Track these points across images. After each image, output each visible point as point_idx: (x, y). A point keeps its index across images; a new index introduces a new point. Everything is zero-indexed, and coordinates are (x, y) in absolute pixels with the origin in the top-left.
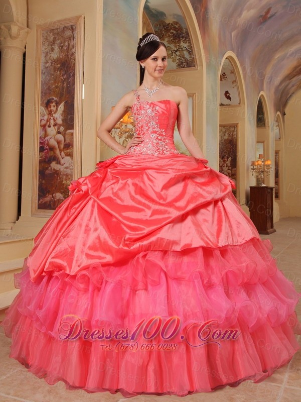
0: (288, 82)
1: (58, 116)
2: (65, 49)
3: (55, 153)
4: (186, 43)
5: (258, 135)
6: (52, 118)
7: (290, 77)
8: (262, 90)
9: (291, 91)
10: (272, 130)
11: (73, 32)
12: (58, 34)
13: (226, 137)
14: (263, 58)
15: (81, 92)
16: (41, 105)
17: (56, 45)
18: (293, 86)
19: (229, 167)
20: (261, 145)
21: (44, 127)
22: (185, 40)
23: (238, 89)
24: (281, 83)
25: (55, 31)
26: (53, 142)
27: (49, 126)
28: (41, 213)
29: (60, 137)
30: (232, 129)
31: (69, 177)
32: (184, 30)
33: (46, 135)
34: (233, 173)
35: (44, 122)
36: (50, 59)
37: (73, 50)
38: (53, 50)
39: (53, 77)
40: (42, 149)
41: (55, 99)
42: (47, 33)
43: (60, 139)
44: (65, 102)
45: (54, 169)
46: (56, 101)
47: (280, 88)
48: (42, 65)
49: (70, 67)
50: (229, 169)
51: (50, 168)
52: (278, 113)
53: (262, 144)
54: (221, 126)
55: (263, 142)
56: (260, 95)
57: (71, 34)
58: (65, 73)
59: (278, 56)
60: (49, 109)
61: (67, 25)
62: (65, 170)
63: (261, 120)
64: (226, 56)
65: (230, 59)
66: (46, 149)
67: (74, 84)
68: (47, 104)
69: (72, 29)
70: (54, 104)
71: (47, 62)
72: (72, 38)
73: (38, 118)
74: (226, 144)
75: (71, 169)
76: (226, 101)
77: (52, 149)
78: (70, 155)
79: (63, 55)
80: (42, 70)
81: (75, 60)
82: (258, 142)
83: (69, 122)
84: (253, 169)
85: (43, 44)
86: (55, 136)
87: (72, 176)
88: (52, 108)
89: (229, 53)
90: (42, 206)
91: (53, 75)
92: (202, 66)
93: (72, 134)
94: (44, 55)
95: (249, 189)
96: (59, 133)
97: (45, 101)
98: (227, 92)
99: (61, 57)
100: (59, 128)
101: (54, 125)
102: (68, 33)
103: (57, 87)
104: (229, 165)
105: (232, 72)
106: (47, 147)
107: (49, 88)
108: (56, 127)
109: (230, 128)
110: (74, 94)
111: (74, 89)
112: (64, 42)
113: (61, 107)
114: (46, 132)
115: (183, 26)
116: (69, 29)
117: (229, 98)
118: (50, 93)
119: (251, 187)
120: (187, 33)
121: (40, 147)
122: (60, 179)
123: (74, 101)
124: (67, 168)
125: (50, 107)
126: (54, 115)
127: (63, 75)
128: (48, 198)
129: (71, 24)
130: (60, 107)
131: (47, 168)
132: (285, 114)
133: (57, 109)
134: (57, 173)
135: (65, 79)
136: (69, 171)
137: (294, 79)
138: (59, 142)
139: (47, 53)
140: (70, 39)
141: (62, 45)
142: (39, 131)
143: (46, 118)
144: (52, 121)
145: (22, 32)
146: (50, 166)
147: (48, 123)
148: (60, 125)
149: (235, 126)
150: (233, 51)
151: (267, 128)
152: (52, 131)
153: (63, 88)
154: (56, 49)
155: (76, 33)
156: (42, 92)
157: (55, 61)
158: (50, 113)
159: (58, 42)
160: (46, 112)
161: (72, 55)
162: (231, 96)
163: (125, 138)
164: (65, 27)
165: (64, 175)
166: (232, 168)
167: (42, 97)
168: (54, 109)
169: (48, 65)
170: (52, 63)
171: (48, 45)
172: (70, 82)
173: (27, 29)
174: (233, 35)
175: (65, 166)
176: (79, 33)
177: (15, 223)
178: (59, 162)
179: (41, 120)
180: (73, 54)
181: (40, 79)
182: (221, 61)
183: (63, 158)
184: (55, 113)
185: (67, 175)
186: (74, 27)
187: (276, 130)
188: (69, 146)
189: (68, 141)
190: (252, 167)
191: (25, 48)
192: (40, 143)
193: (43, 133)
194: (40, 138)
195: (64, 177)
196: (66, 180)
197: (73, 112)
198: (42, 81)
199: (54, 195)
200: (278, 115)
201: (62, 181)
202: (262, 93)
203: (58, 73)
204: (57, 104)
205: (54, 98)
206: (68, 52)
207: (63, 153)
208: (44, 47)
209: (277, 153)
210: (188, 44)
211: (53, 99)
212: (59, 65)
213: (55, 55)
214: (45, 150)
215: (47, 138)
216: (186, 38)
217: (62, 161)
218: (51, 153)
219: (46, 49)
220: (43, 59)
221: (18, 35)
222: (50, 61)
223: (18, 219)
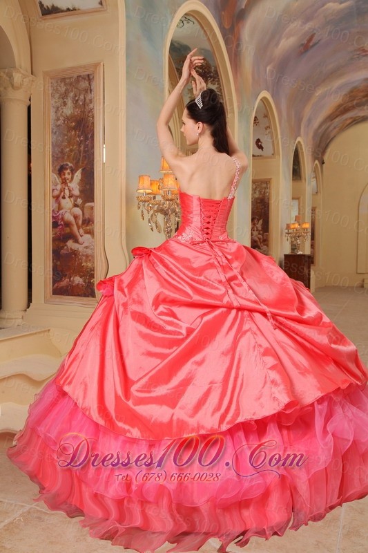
0: (328, 124)
1: (75, 185)
2: (81, 103)
3: (71, 230)
4: (215, 84)
5: (294, 190)
6: (66, 188)
7: (331, 118)
8: (299, 135)
9: (332, 136)
10: (309, 184)
11: (90, 85)
12: (71, 84)
13: (257, 195)
14: (300, 98)
15: (102, 154)
16: (52, 172)
17: (69, 98)
18: (335, 128)
19: (260, 231)
20: (296, 202)
21: (57, 198)
22: (213, 80)
23: (272, 137)
24: (320, 126)
25: (67, 81)
26: (69, 217)
27: (64, 198)
28: (57, 300)
29: (78, 211)
30: (264, 185)
31: (90, 258)
32: (213, 68)
33: (60, 208)
34: (265, 238)
35: (56, 193)
36: (62, 115)
37: (91, 106)
38: (65, 104)
39: (66, 137)
40: (55, 225)
41: (70, 165)
42: (57, 82)
43: (77, 213)
44: (83, 170)
45: (71, 249)
46: (71, 167)
47: (320, 131)
48: (52, 122)
49: (88, 127)
50: (259, 234)
51: (65, 247)
52: (317, 162)
53: (297, 201)
54: (254, 182)
55: (298, 199)
56: (297, 142)
57: (88, 85)
58: (82, 134)
59: (319, 92)
60: (63, 177)
61: (82, 74)
62: (85, 250)
63: (297, 173)
64: (260, 97)
65: (264, 100)
66: (61, 225)
67: (93, 147)
68: (61, 171)
69: (89, 78)
70: (69, 171)
71: (58, 119)
72: (89, 91)
73: (49, 187)
74: (257, 203)
75: (91, 249)
76: (259, 152)
77: (68, 224)
78: (91, 232)
79: (77, 112)
80: (53, 129)
81: (93, 117)
82: (293, 199)
83: (88, 193)
84: (288, 234)
85: (53, 96)
86: (71, 210)
87: (93, 257)
88: (67, 176)
89: (265, 94)
90: (58, 291)
91: (67, 135)
92: (234, 113)
93: (92, 208)
94: (55, 110)
95: (283, 257)
96: (76, 206)
97: (58, 167)
98: (258, 141)
99: (76, 113)
100: (75, 201)
101: (70, 197)
102: (84, 84)
103: (71, 151)
104: (260, 229)
105: (266, 116)
106: (62, 223)
107: (62, 152)
108: (72, 199)
109: (261, 184)
110: (93, 160)
111: (93, 154)
112: (80, 95)
113: (78, 175)
114: (59, 204)
115: (211, 62)
116: (85, 79)
117: (261, 147)
118: (63, 158)
119: (285, 256)
120: (216, 73)
121: (53, 223)
122: (79, 260)
123: (93, 168)
124: (86, 247)
125: (64, 175)
126: (69, 184)
127: (79, 136)
128: (65, 282)
129: (87, 73)
130: (76, 174)
131: (63, 247)
132: (323, 163)
133: (72, 178)
134: (74, 253)
135: (81, 141)
136: (89, 252)
137: (337, 120)
138: (76, 217)
139: (58, 108)
140: (87, 92)
141: (77, 98)
143: (59, 187)
144: (67, 192)
145: (26, 80)
146: (66, 245)
147: (63, 193)
148: (77, 197)
149: (267, 182)
150: (268, 91)
151: (303, 181)
152: (67, 203)
153: (80, 152)
154: (70, 103)
155: (94, 85)
156: (53, 156)
157: (68, 119)
158: (64, 182)
159: (72, 94)
160: (58, 181)
161: (89, 112)
162: (263, 145)
163: (154, 211)
164: (80, 76)
165: (83, 255)
166: (263, 233)
167: (53, 162)
168: (70, 177)
169: (59, 123)
170: (64, 121)
171: (59, 98)
172: (88, 145)
173: (31, 77)
174: (268, 71)
175: (84, 245)
176: (97, 84)
177: (26, 310)
178: (76, 241)
179: (53, 190)
180: (91, 111)
181: (49, 139)
182: (254, 105)
183: (81, 236)
184: (70, 182)
185: (87, 256)
186: (91, 77)
187: (314, 182)
188: (89, 222)
189: (87, 216)
190: (287, 231)
191: (30, 100)
192: (53, 217)
193: (56, 205)
194: (53, 211)
195: (84, 258)
196: (86, 261)
197: (93, 182)
198: (52, 143)
199: (72, 279)
200: (316, 164)
201: (81, 263)
202: (299, 139)
203: (73, 133)
204: (73, 171)
205: (69, 163)
206: (84, 108)
207: (81, 230)
208: (54, 100)
209: (313, 209)
210: (216, 86)
211: (67, 165)
212: (74, 124)
213: (68, 111)
214: (59, 226)
215: (61, 212)
216: (215, 78)
217: (81, 240)
218: (68, 230)
219: (56, 102)
220: (52, 115)
221: (22, 85)
222: (62, 119)
223: (28, 306)
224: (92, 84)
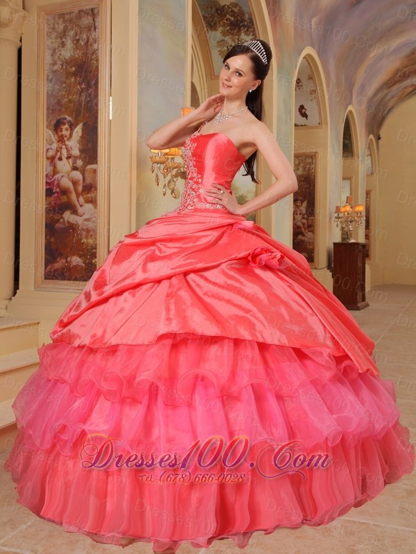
0: (386, 92)
1: (74, 143)
2: (83, 44)
3: (68, 198)
4: (249, 35)
5: (345, 169)
6: (64, 147)
7: (389, 84)
8: (350, 103)
9: (390, 106)
10: (363, 163)
11: (94, 21)
12: (71, 21)
13: (300, 172)
14: (353, 57)
15: (108, 109)
16: (47, 127)
17: (69, 38)
18: (393, 97)
19: (304, 215)
20: (347, 183)
21: (52, 159)
22: (247, 30)
23: (318, 102)
24: (376, 94)
25: (67, 17)
26: (66, 183)
27: (60, 159)
28: (50, 286)
29: (77, 175)
30: (309, 160)
31: (92, 233)
32: (247, 15)
33: (55, 172)
35: (51, 153)
36: (59, 57)
37: (95, 46)
38: (63, 44)
39: (64, 85)
40: (49, 192)
41: (69, 118)
42: (54, 19)
43: (76, 178)
44: (84, 124)
45: (68, 222)
46: (69, 122)
47: (375, 100)
48: (47, 67)
49: (91, 72)
50: (303, 218)
51: (61, 220)
52: (371, 136)
53: (349, 181)
54: (296, 156)
55: (350, 179)
56: (347, 111)
57: (91, 21)
58: (84, 81)
59: (374, 53)
60: (60, 134)
61: (85, 8)
62: (85, 223)
63: (348, 148)
64: (303, 54)
65: (309, 58)
66: (56, 192)
67: (96, 96)
68: (57, 127)
69: (93, 13)
70: (67, 126)
71: (55, 64)
72: (93, 28)
73: (43, 147)
74: (301, 181)
75: (93, 222)
76: (302, 121)
77: (65, 192)
78: (93, 201)
79: (79, 54)
80: (48, 76)
81: (97, 60)
82: (344, 179)
83: (90, 151)
84: (338, 218)
85: (49, 35)
86: (68, 174)
87: (95, 232)
88: (64, 132)
89: (309, 50)
90: (51, 275)
91: (65, 83)
92: (272, 69)
93: (95, 171)
94: (51, 52)
95: (332, 246)
96: (75, 168)
97: (54, 122)
98: (302, 107)
99: (77, 56)
100: (74, 162)
101: (68, 158)
102: (87, 21)
103: (70, 101)
104: (304, 212)
105: (311, 78)
106: (58, 190)
107: (59, 103)
108: (70, 160)
109: (305, 159)
110: (97, 112)
111: (97, 105)
112: (81, 33)
113: (78, 131)
114: (55, 167)
115: (245, 9)
116: (88, 14)
117: (304, 115)
118: (60, 110)
119: (335, 244)
120: (251, 21)
121: (47, 190)
122: (78, 235)
123: (97, 123)
124: (87, 220)
125: (61, 131)
126: (67, 143)
127: (80, 84)
128: (60, 264)
129: (90, 7)
130: (76, 130)
131: (59, 220)
132: (379, 138)
133: (71, 135)
134: (72, 227)
135: (83, 89)
136: (90, 225)
137: (395, 87)
138: (75, 183)
139: (54, 50)
140: (90, 30)
141: (77, 37)
142: (44, 167)
143: (55, 146)
144: (64, 152)
145: (16, 16)
146: (62, 218)
147: (59, 154)
148: (76, 158)
149: (313, 156)
150: (313, 47)
151: (356, 158)
152: (64, 166)
153: (80, 104)
154: (69, 43)
155: (98, 21)
156: (48, 109)
157: (67, 63)
158: (61, 140)
159: (72, 33)
160: (54, 138)
161: (93, 54)
162: (307, 113)
163: (172, 176)
164: (82, 11)
165: (83, 230)
167: (47, 116)
168: (67, 133)
169: (56, 67)
170: (62, 65)
171: (56, 38)
172: (90, 94)
173: (22, 13)
174: (313, 23)
176: (103, 21)
177: (11, 299)
178: (75, 212)
179: (48, 150)
180: (95, 52)
181: (44, 88)
182: (297, 62)
183: (81, 206)
184: (68, 139)
185: (88, 231)
186: (96, 11)
187: (368, 161)
188: (91, 188)
189: (89, 181)
190: (336, 215)
191: (21, 41)
192: (47, 183)
193: (50, 169)
194: (47, 176)
195: (84, 233)
196: (87, 237)
197: (97, 139)
198: (47, 93)
199: (69, 259)
200: (371, 139)
201: (81, 239)
202: (350, 108)
203: (73, 80)
204: (72, 126)
205: (67, 117)
206: (87, 49)
207: (81, 199)
208: (50, 40)
209: (368, 193)
210: (251, 37)
211: (65, 119)
212: (73, 69)
213: (67, 53)
214: (54, 193)
215: (56, 176)
216: (249, 27)
217: (80, 210)
218: (64, 199)
219: (53, 43)
220: (48, 59)
221: (11, 21)
222: (59, 63)
223: (15, 293)
224: (97, 20)
